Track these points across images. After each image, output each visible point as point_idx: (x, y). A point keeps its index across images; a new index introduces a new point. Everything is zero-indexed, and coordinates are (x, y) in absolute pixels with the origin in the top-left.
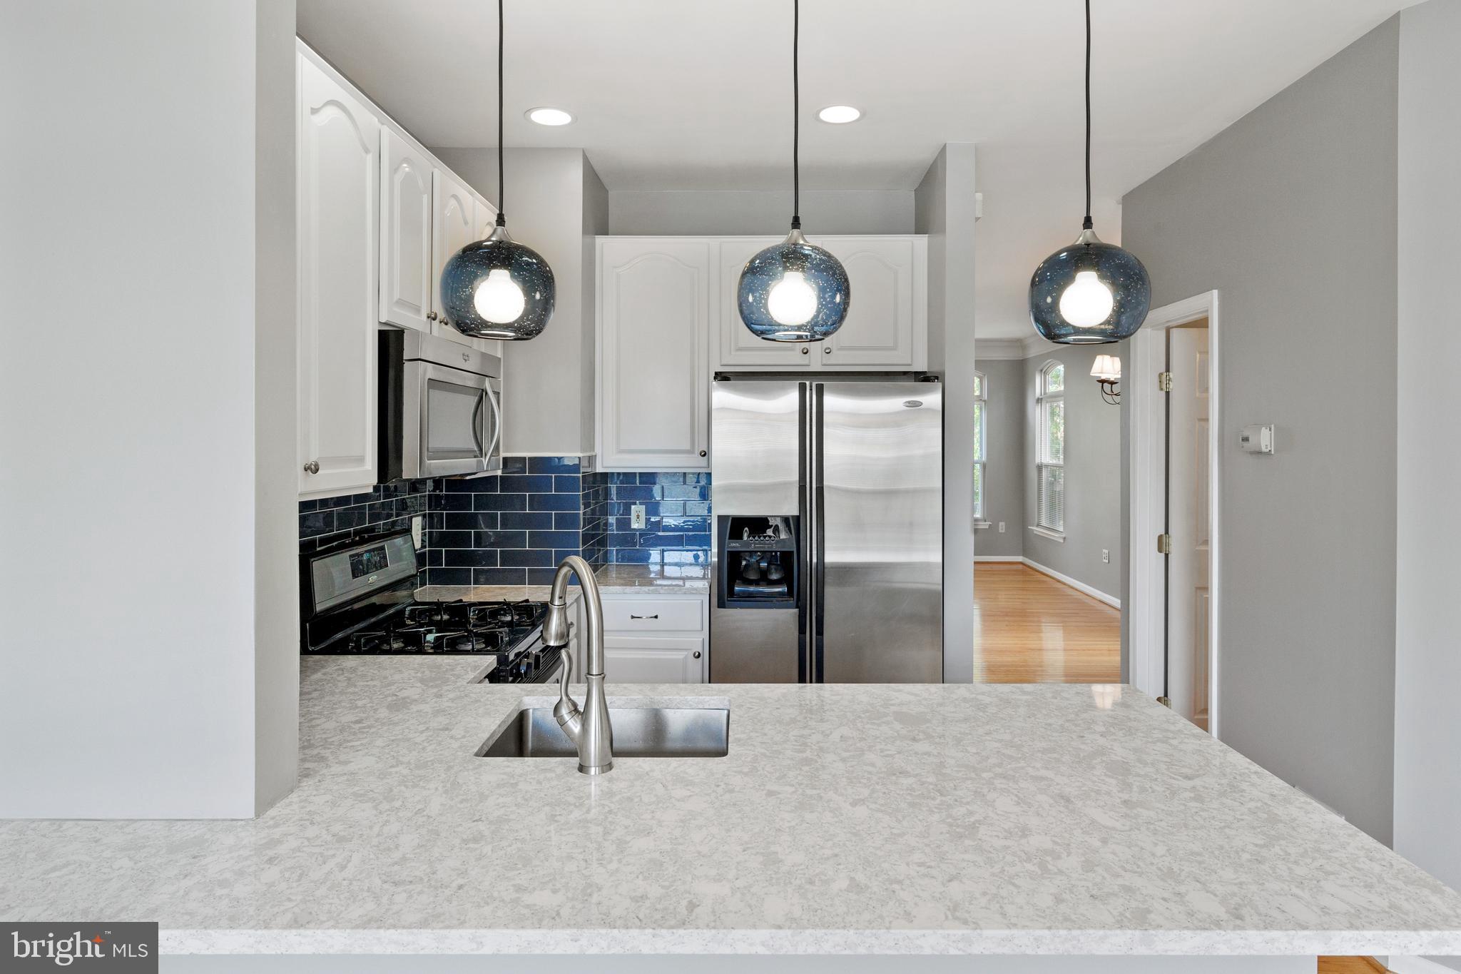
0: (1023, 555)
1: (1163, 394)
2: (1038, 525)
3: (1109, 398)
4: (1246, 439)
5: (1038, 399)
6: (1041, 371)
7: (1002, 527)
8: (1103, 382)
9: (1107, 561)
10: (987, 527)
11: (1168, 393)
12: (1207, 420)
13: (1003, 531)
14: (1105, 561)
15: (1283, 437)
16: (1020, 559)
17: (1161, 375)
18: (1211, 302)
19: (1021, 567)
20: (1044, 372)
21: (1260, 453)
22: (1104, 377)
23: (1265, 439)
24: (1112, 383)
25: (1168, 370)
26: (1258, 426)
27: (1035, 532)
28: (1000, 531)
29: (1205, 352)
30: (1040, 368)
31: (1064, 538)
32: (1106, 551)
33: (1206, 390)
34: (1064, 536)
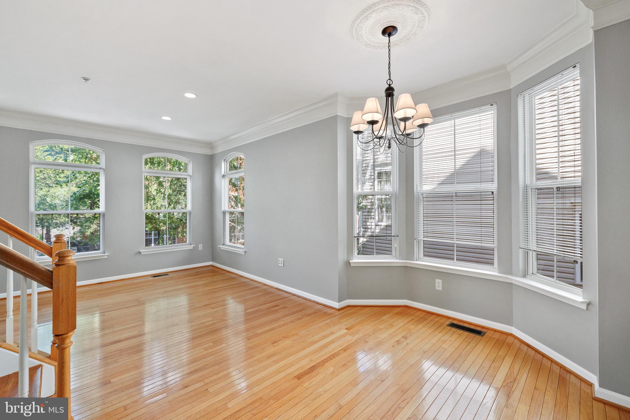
0: (212, 261)
2: (223, 245)
5: (223, 175)
6: (225, 160)
7: (201, 247)
9: (283, 265)
10: (192, 248)
13: (202, 249)
14: (281, 265)
16: (210, 263)
19: (211, 268)
27: (221, 249)
28: (200, 249)
30: (225, 158)
31: (245, 252)
34: (245, 250)
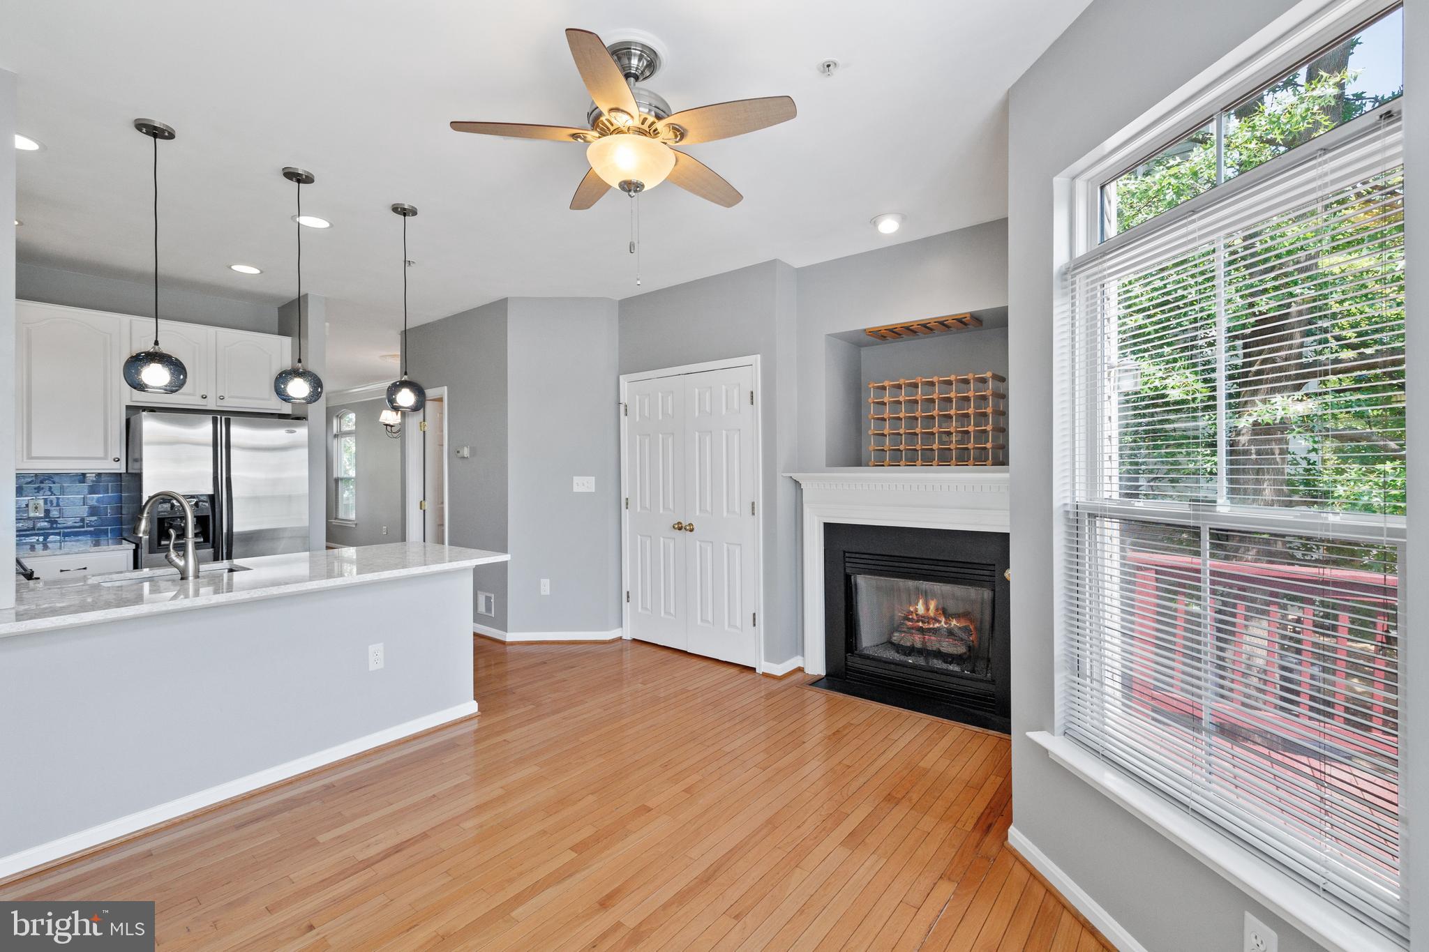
1: (422, 432)
2: (336, 518)
3: (389, 434)
4: (458, 452)
5: (335, 435)
6: (338, 416)
8: (387, 425)
9: (386, 533)
11: (424, 432)
12: (442, 445)
14: (384, 533)
15: (473, 451)
17: (421, 423)
18: (444, 391)
20: (340, 418)
21: (464, 458)
22: (387, 422)
23: (466, 452)
24: (392, 426)
25: (424, 421)
26: (463, 447)
27: (334, 523)
29: (442, 413)
30: (336, 414)
31: (356, 524)
32: (385, 527)
33: (442, 431)
34: (355, 522)
